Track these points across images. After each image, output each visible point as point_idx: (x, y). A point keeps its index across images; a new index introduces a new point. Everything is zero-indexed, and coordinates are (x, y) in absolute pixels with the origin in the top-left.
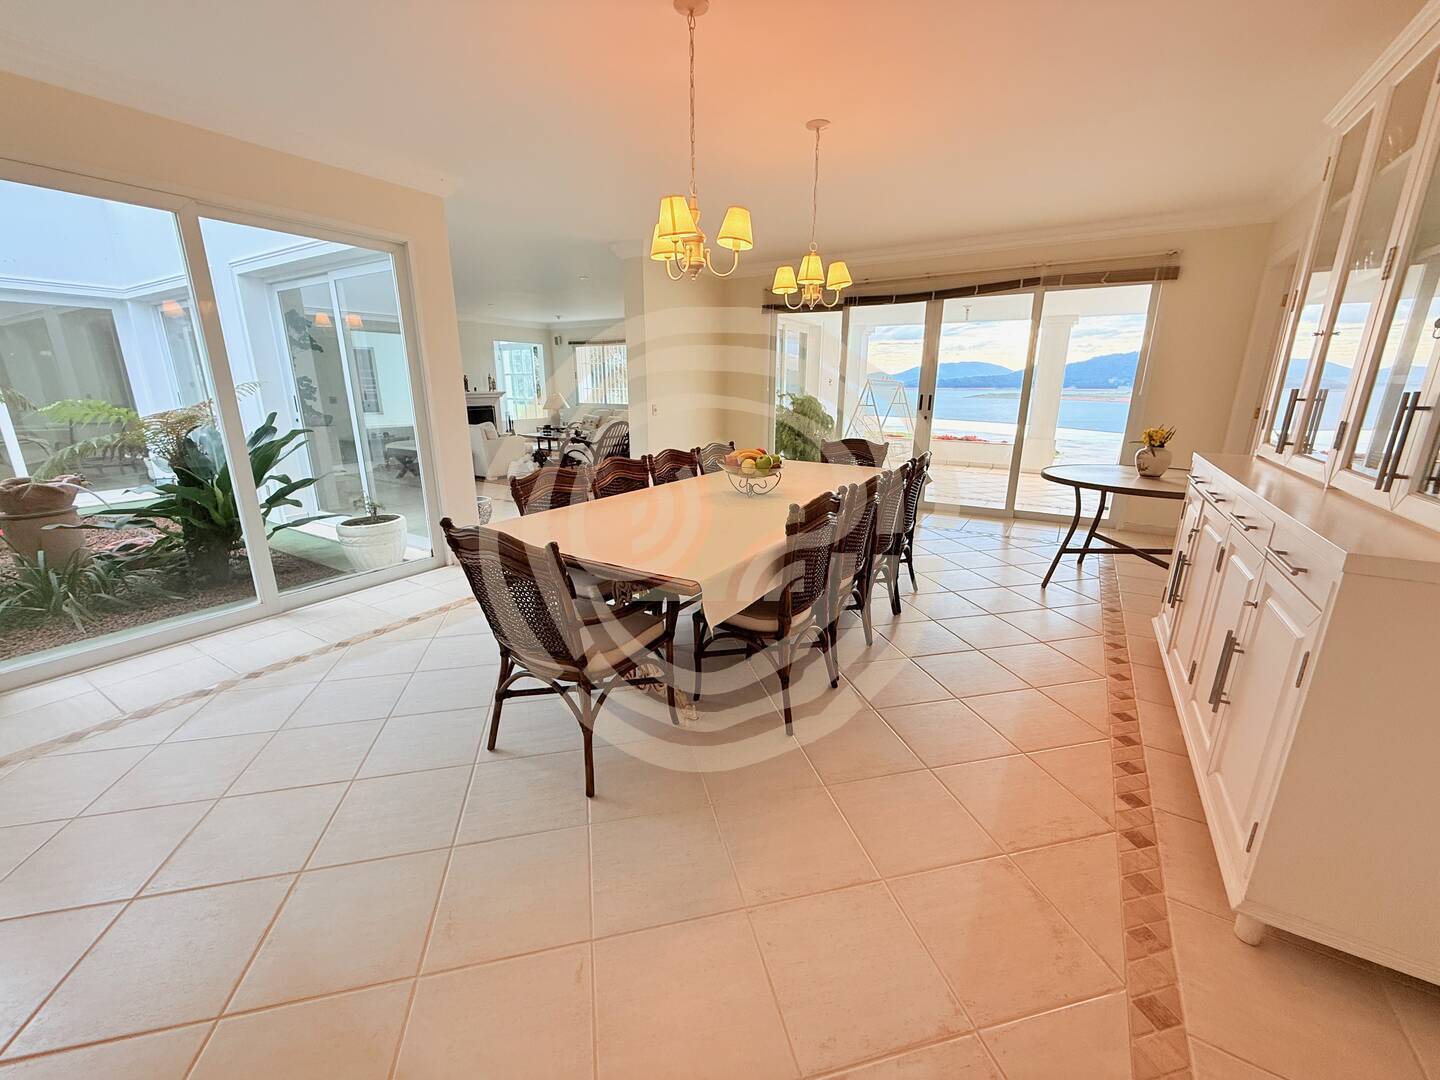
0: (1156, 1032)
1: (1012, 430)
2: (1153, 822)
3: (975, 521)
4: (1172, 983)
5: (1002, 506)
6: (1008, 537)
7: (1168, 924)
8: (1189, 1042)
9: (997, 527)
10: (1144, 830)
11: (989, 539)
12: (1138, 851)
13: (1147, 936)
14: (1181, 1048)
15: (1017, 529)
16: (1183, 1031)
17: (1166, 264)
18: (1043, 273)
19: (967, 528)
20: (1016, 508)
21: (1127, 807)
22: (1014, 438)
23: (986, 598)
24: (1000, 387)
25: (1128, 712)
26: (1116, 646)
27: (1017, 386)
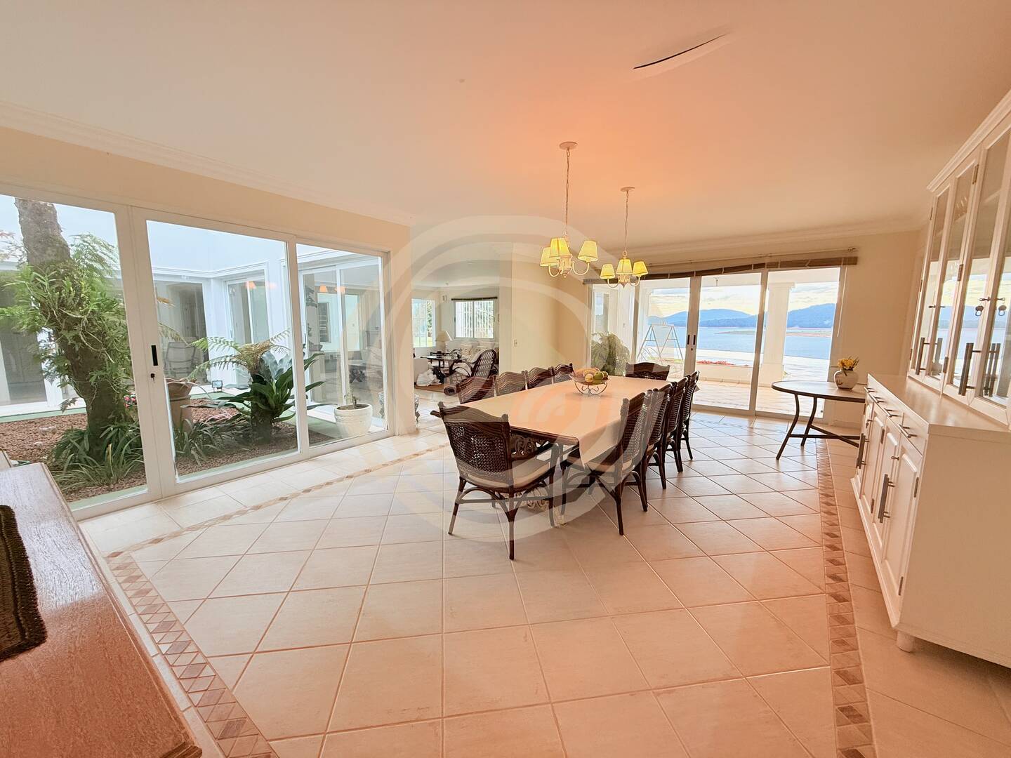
0: (848, 686)
1: (751, 357)
2: (849, 590)
3: (729, 417)
4: (859, 665)
5: (747, 408)
6: (752, 428)
7: (857, 639)
8: (867, 692)
9: (744, 422)
10: (844, 594)
11: (740, 429)
12: (840, 604)
13: (844, 643)
14: (863, 692)
15: (758, 423)
16: (864, 686)
17: (848, 255)
18: (766, 261)
19: (723, 421)
20: (757, 409)
21: (833, 582)
22: (753, 363)
23: (739, 465)
24: (741, 326)
25: (835, 533)
26: (827, 496)
27: (754, 326)
